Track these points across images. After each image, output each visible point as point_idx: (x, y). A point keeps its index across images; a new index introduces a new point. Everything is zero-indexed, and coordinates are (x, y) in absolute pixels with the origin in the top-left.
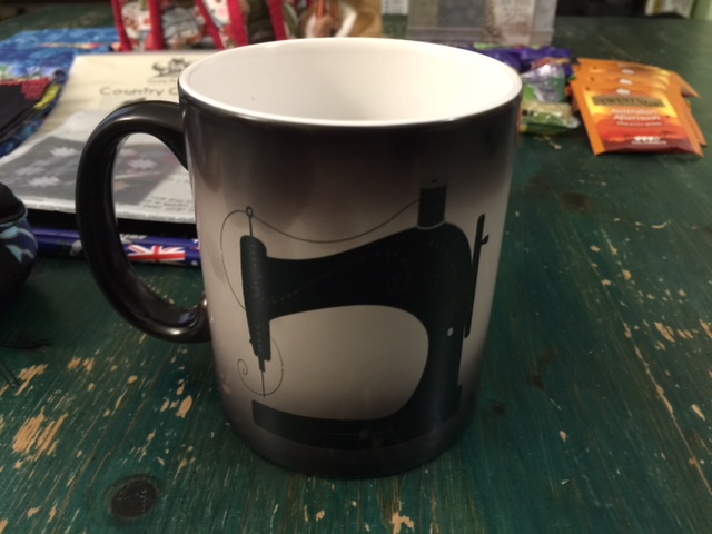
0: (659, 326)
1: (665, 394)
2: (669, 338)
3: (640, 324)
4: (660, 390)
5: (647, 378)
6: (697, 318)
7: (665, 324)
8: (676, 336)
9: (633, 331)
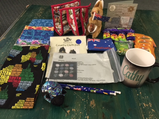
0: (144, 103)
1: (144, 116)
2: (145, 106)
3: (142, 103)
4: (143, 115)
5: (141, 113)
6: (149, 102)
7: (145, 103)
8: (146, 106)
9: (141, 105)
